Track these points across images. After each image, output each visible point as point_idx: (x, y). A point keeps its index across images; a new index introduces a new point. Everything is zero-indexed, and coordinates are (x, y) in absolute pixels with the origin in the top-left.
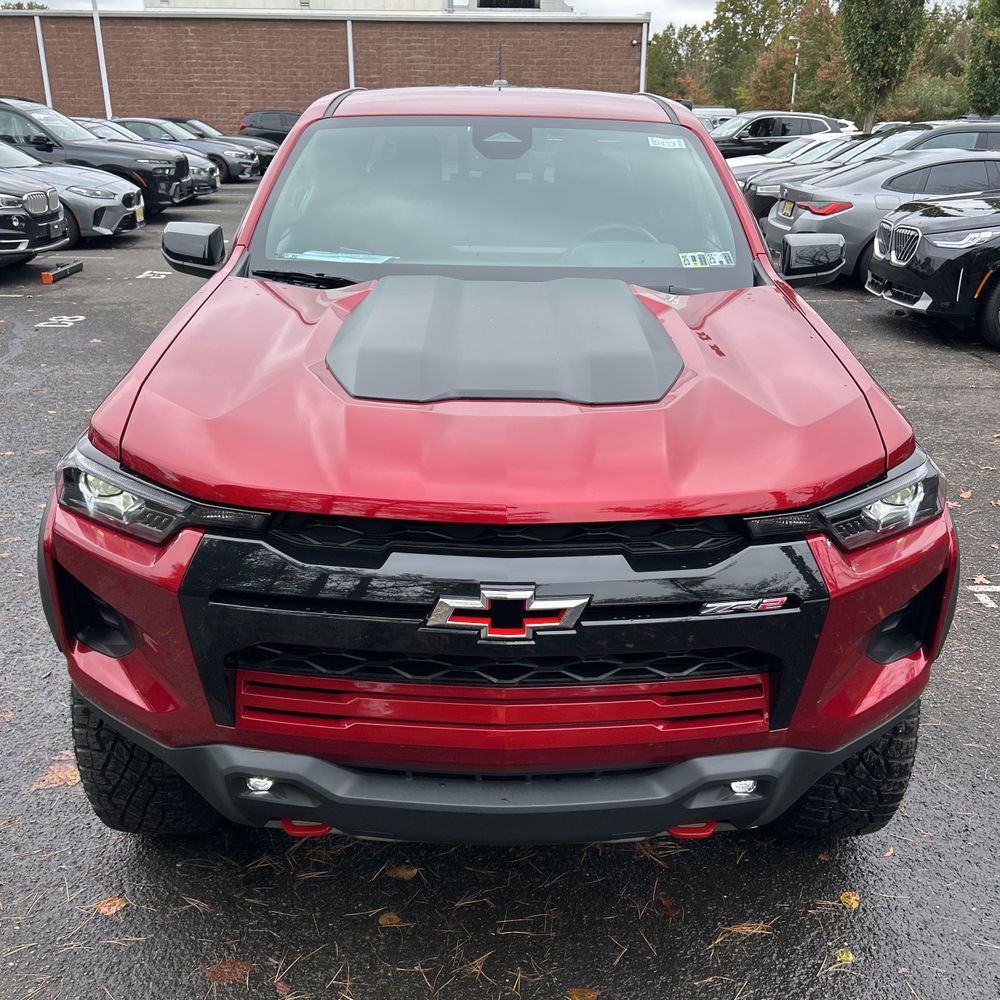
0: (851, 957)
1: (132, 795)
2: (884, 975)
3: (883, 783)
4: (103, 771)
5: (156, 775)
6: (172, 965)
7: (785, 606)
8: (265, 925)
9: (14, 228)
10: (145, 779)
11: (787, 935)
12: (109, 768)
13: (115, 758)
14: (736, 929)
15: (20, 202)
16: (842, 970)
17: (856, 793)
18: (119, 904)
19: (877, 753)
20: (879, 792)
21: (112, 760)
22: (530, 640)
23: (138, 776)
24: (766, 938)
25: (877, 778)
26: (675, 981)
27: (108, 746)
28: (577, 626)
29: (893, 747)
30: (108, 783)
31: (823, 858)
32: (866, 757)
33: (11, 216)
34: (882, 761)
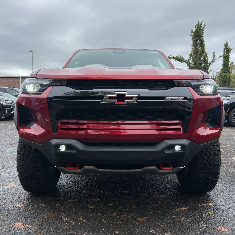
0: (211, 213)
1: (30, 173)
2: (220, 216)
3: (214, 169)
4: (23, 166)
5: (36, 167)
6: (36, 214)
7: (184, 99)
8: (60, 208)
9: (11, 108)
10: (33, 168)
11: (194, 210)
12: (25, 165)
13: (26, 162)
14: (181, 208)
15: (13, 103)
16: (209, 215)
17: (207, 172)
18: (23, 205)
19: (211, 160)
20: (213, 171)
21: (26, 163)
22: (126, 105)
23: (31, 167)
24: (189, 210)
25: (212, 167)
26: (166, 217)
27: (25, 159)
28: (137, 101)
29: (215, 158)
30: (24, 169)
31: (202, 198)
32: (209, 161)
33: (11, 106)
34: (213, 162)
